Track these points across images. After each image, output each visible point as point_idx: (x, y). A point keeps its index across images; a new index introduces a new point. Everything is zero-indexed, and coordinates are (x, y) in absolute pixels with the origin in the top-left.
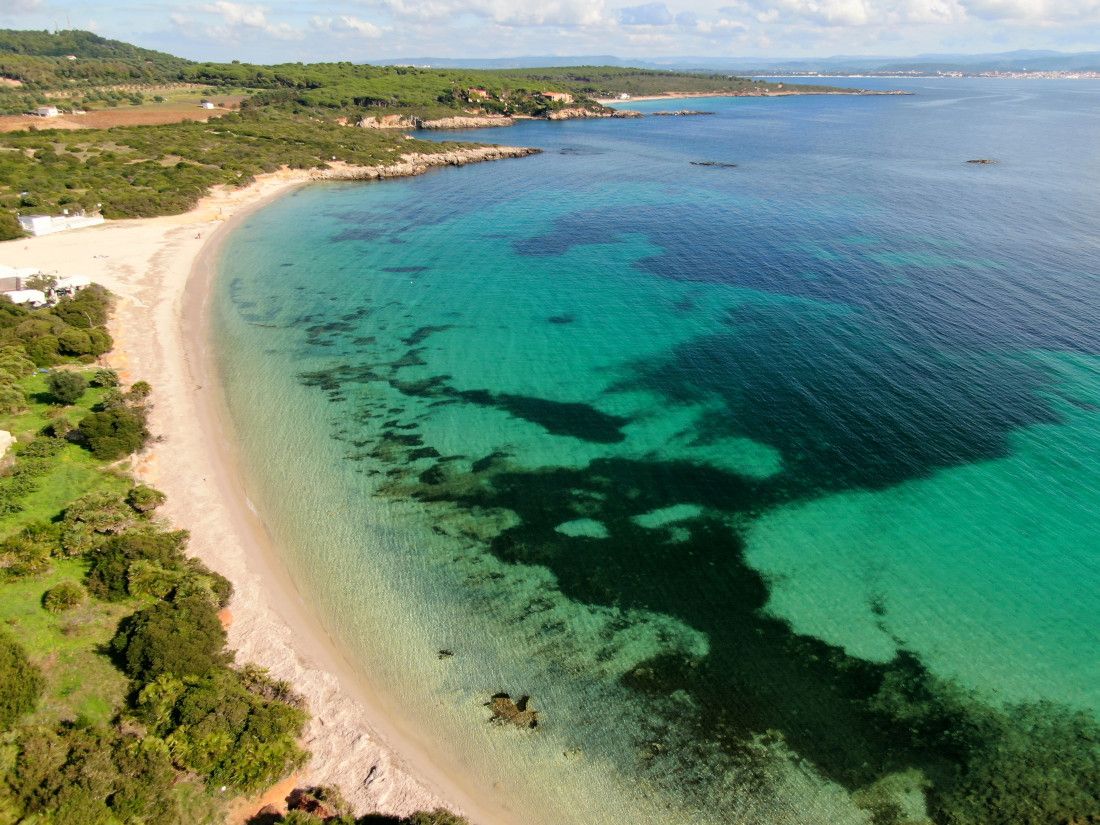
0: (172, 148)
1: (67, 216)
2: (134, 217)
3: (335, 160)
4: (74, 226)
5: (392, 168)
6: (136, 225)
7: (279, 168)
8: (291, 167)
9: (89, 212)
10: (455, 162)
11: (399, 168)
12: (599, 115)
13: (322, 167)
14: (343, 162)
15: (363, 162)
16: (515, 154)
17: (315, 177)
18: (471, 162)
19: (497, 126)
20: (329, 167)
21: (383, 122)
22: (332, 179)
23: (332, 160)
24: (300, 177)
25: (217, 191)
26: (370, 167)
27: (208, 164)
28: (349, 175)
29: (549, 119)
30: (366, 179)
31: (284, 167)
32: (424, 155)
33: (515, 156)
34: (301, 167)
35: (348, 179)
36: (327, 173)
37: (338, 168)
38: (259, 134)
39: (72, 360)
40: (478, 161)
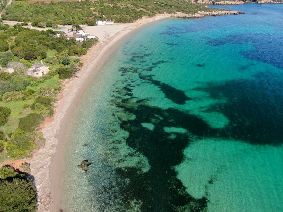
0: (142, 6)
1: (107, 21)
2: (120, 23)
3: (179, 12)
4: (106, 24)
5: (193, 15)
6: (120, 25)
7: (164, 13)
8: (167, 13)
9: (112, 20)
10: (214, 15)
11: (196, 15)
12: (276, 2)
13: (175, 13)
14: (181, 13)
15: (187, 13)
16: (234, 14)
17: (172, 16)
18: (219, 15)
19: (238, 4)
20: (176, 14)
21: (204, 1)
22: (176, 17)
23: (178, 12)
24: (169, 15)
25: (144, 18)
26: (187, 14)
27: (148, 11)
28: (181, 16)
29: (257, 3)
30: (185, 18)
31: (165, 13)
32: (206, 12)
33: (235, 14)
34: (169, 13)
35: (180, 17)
36: (175, 15)
37: (179, 14)
38: (165, 3)
39: (77, 55)
40: (222, 15)
